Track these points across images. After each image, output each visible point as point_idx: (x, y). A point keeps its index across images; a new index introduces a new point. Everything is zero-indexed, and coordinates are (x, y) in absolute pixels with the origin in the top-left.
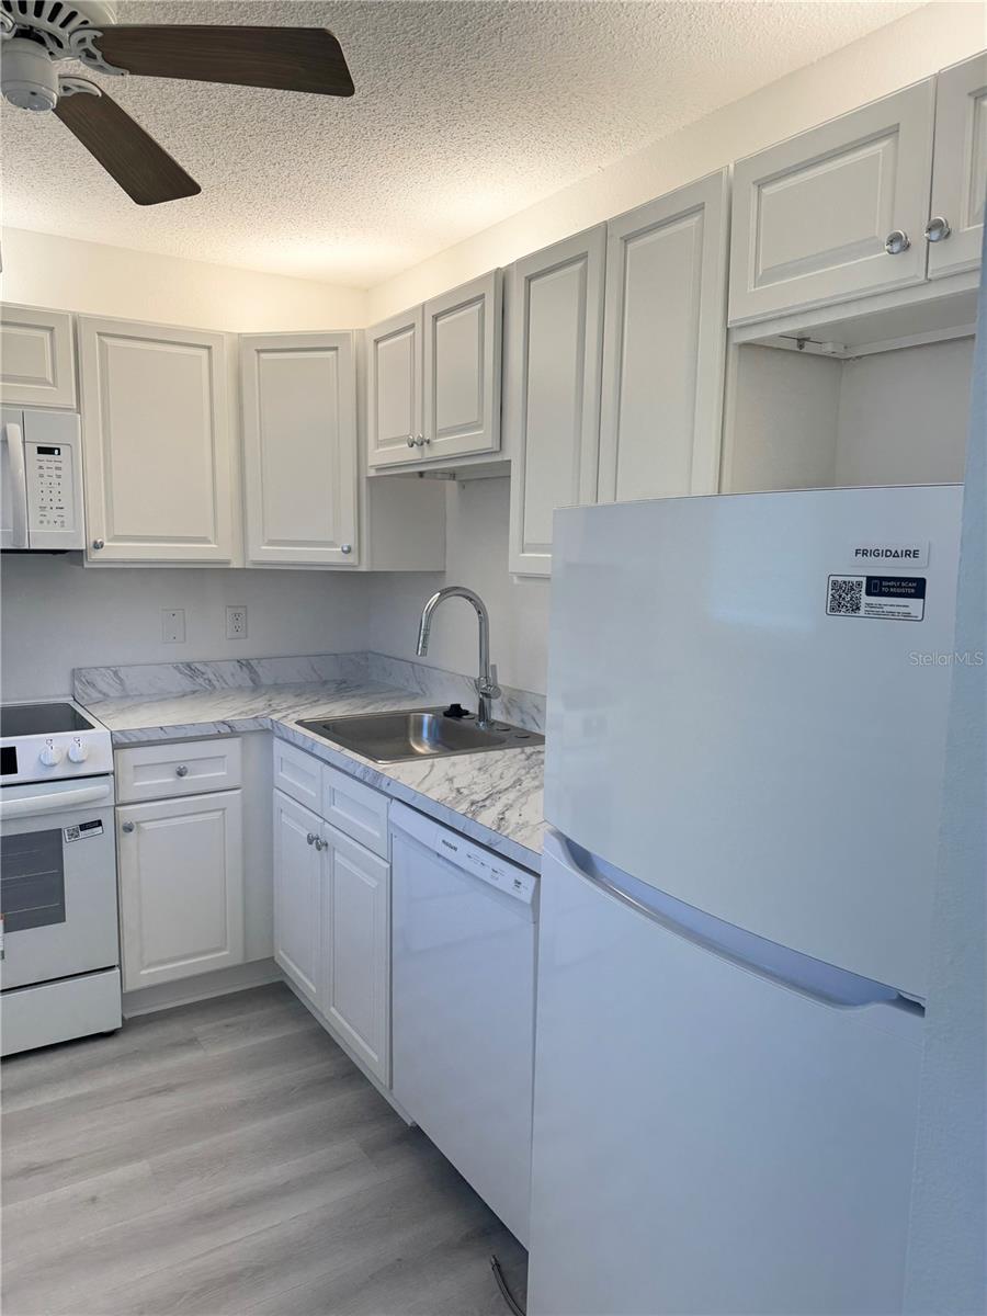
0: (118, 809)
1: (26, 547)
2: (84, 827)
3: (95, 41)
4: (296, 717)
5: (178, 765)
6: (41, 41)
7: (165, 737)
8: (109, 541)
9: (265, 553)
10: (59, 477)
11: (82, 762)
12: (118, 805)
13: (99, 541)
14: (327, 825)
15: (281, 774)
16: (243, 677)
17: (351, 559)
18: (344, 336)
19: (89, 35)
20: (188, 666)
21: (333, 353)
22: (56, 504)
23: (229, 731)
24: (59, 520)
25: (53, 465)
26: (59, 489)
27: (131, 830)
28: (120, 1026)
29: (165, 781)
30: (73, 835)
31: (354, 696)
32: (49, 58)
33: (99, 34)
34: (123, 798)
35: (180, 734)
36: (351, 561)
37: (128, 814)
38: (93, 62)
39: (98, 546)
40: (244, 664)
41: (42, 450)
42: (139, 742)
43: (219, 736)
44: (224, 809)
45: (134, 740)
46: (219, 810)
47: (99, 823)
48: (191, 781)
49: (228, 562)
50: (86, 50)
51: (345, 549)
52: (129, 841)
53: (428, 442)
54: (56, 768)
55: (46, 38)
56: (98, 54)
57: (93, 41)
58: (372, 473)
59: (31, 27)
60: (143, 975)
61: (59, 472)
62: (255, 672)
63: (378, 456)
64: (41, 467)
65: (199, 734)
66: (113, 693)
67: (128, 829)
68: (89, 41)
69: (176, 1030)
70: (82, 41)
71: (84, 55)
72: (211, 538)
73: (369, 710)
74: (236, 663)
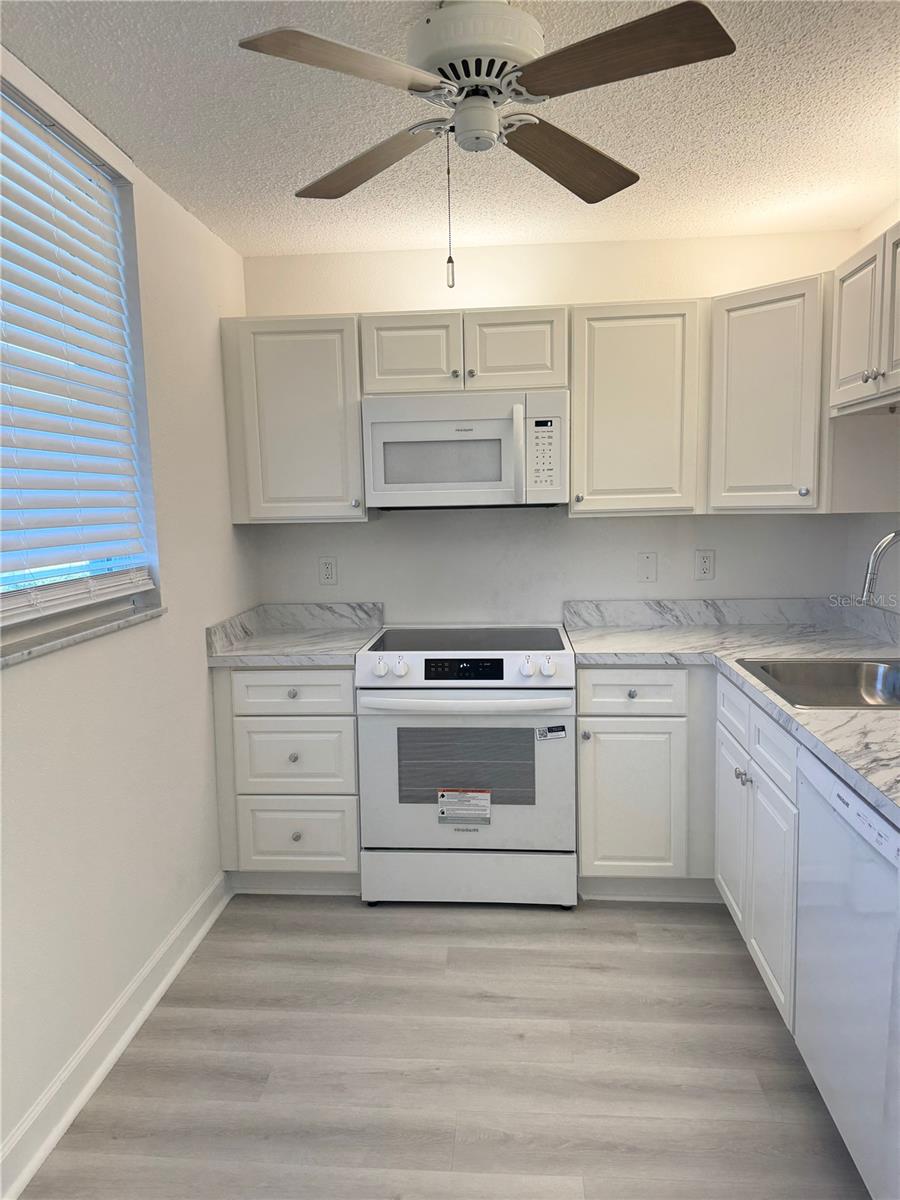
0: (579, 719)
1: (524, 502)
2: (551, 730)
3: (519, 80)
4: (740, 656)
5: (630, 688)
6: (485, 94)
7: (618, 662)
8: (590, 494)
9: (725, 499)
10: (550, 444)
11: (551, 676)
12: (580, 716)
13: (580, 495)
14: (752, 762)
15: (723, 709)
16: (709, 615)
17: (809, 501)
18: (812, 281)
19: (512, 77)
20: (658, 603)
21: (799, 300)
22: (547, 467)
23: (675, 663)
24: (549, 479)
25: (546, 435)
26: (550, 453)
27: (589, 738)
28: (576, 904)
29: (616, 701)
30: (543, 735)
31: (814, 641)
32: (493, 106)
33: (519, 74)
34: (582, 711)
35: (633, 661)
36: (810, 503)
37: (586, 724)
38: (522, 98)
39: (579, 499)
40: (710, 603)
41: (539, 424)
42: (597, 664)
43: (666, 667)
44: (670, 733)
45: (593, 662)
46: (665, 733)
47: (562, 729)
48: (640, 704)
49: (692, 509)
50: (514, 90)
51: (804, 492)
52: (586, 747)
53: (883, 375)
54: (532, 679)
55: (488, 89)
56: (523, 89)
57: (517, 81)
58: (834, 413)
59: (477, 86)
60: (596, 865)
61: (550, 440)
62: (721, 612)
63: (838, 396)
64: (537, 438)
65: (647, 663)
66: (595, 623)
67: (586, 736)
68: (514, 82)
69: (619, 920)
70: (510, 83)
71: (513, 94)
72: (676, 489)
73: (821, 655)
74: (702, 602)
